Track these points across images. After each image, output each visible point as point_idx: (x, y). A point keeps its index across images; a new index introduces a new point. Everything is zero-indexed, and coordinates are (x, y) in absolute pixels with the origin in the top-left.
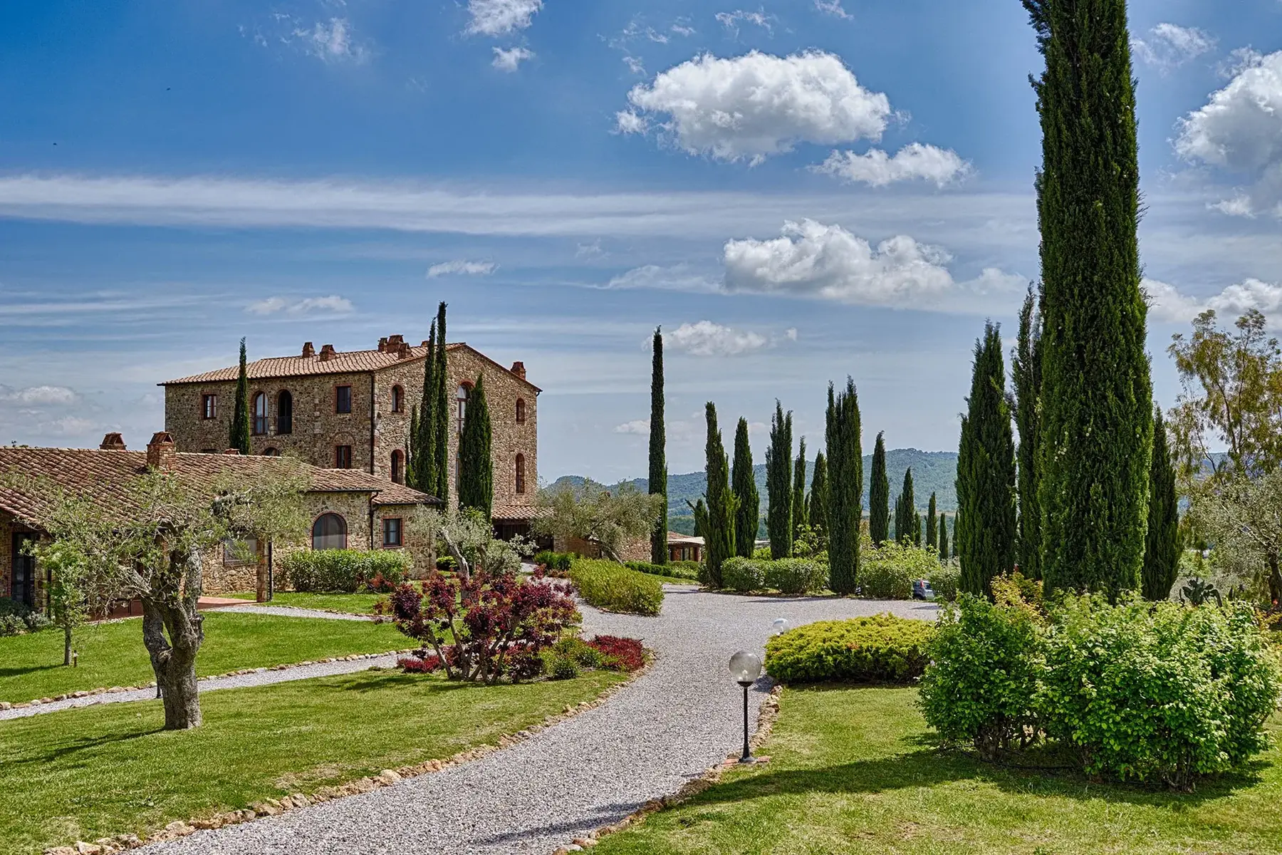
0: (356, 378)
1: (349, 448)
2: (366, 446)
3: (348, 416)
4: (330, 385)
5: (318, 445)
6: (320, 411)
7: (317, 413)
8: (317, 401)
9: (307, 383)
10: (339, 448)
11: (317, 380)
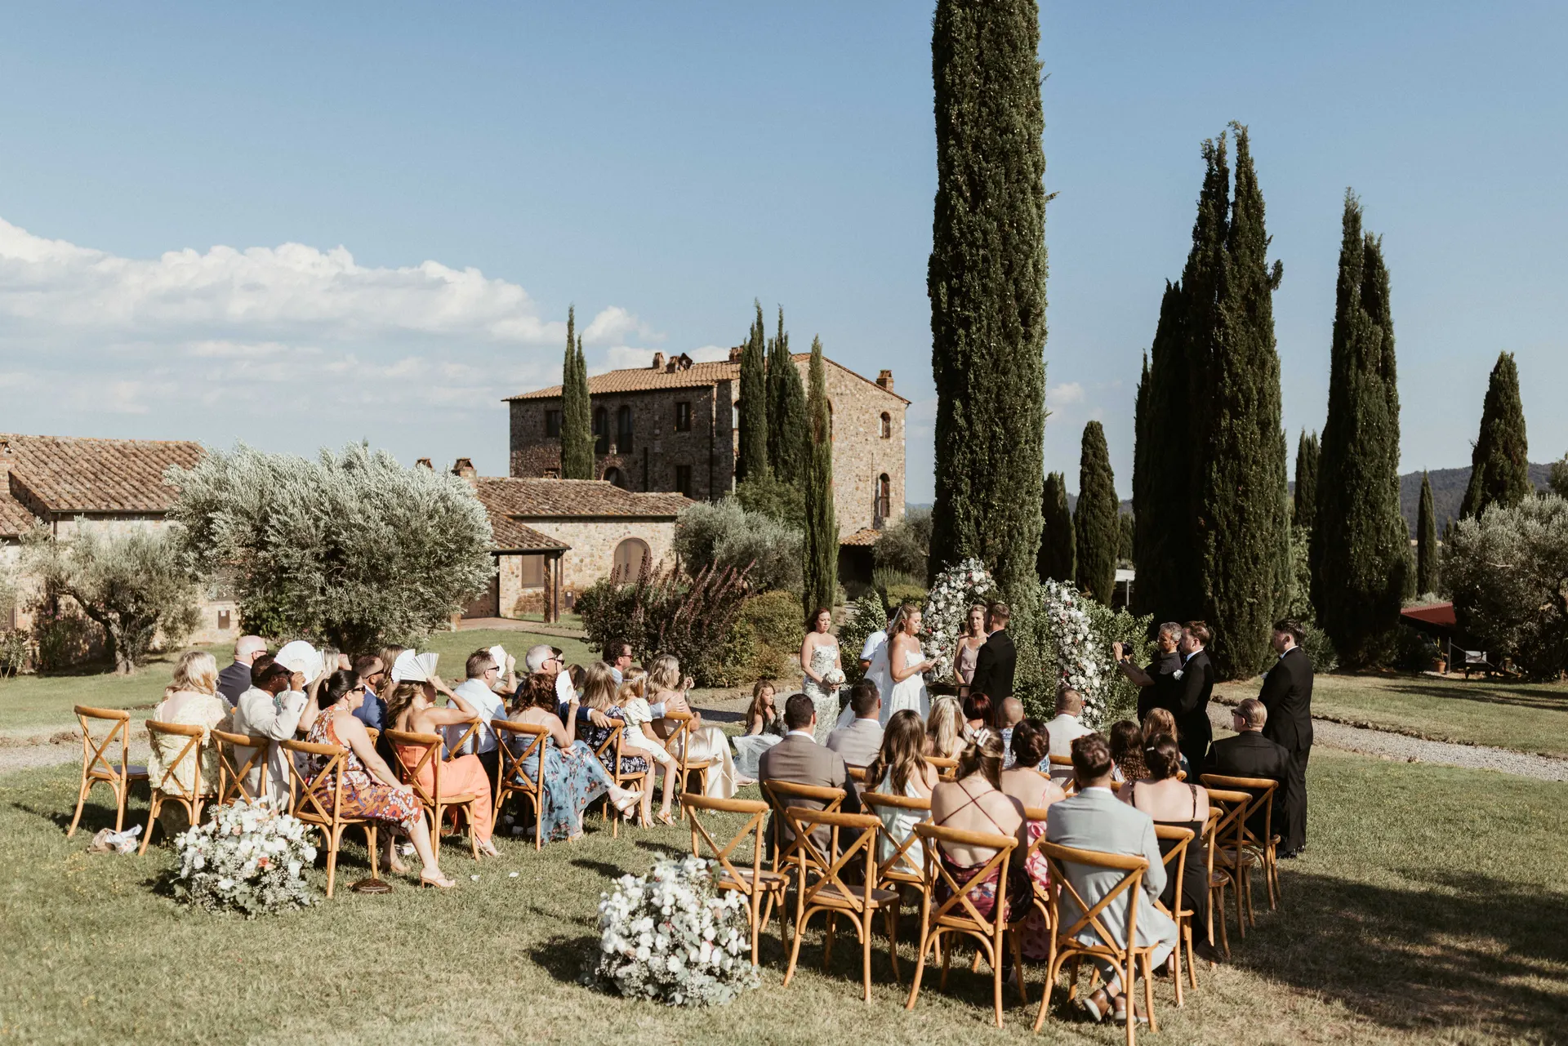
0: (696, 393)
1: (688, 468)
2: (705, 466)
3: (687, 434)
4: (670, 400)
5: (658, 464)
6: (660, 429)
7: (657, 431)
8: (657, 418)
9: (647, 399)
10: (679, 468)
11: (657, 396)
